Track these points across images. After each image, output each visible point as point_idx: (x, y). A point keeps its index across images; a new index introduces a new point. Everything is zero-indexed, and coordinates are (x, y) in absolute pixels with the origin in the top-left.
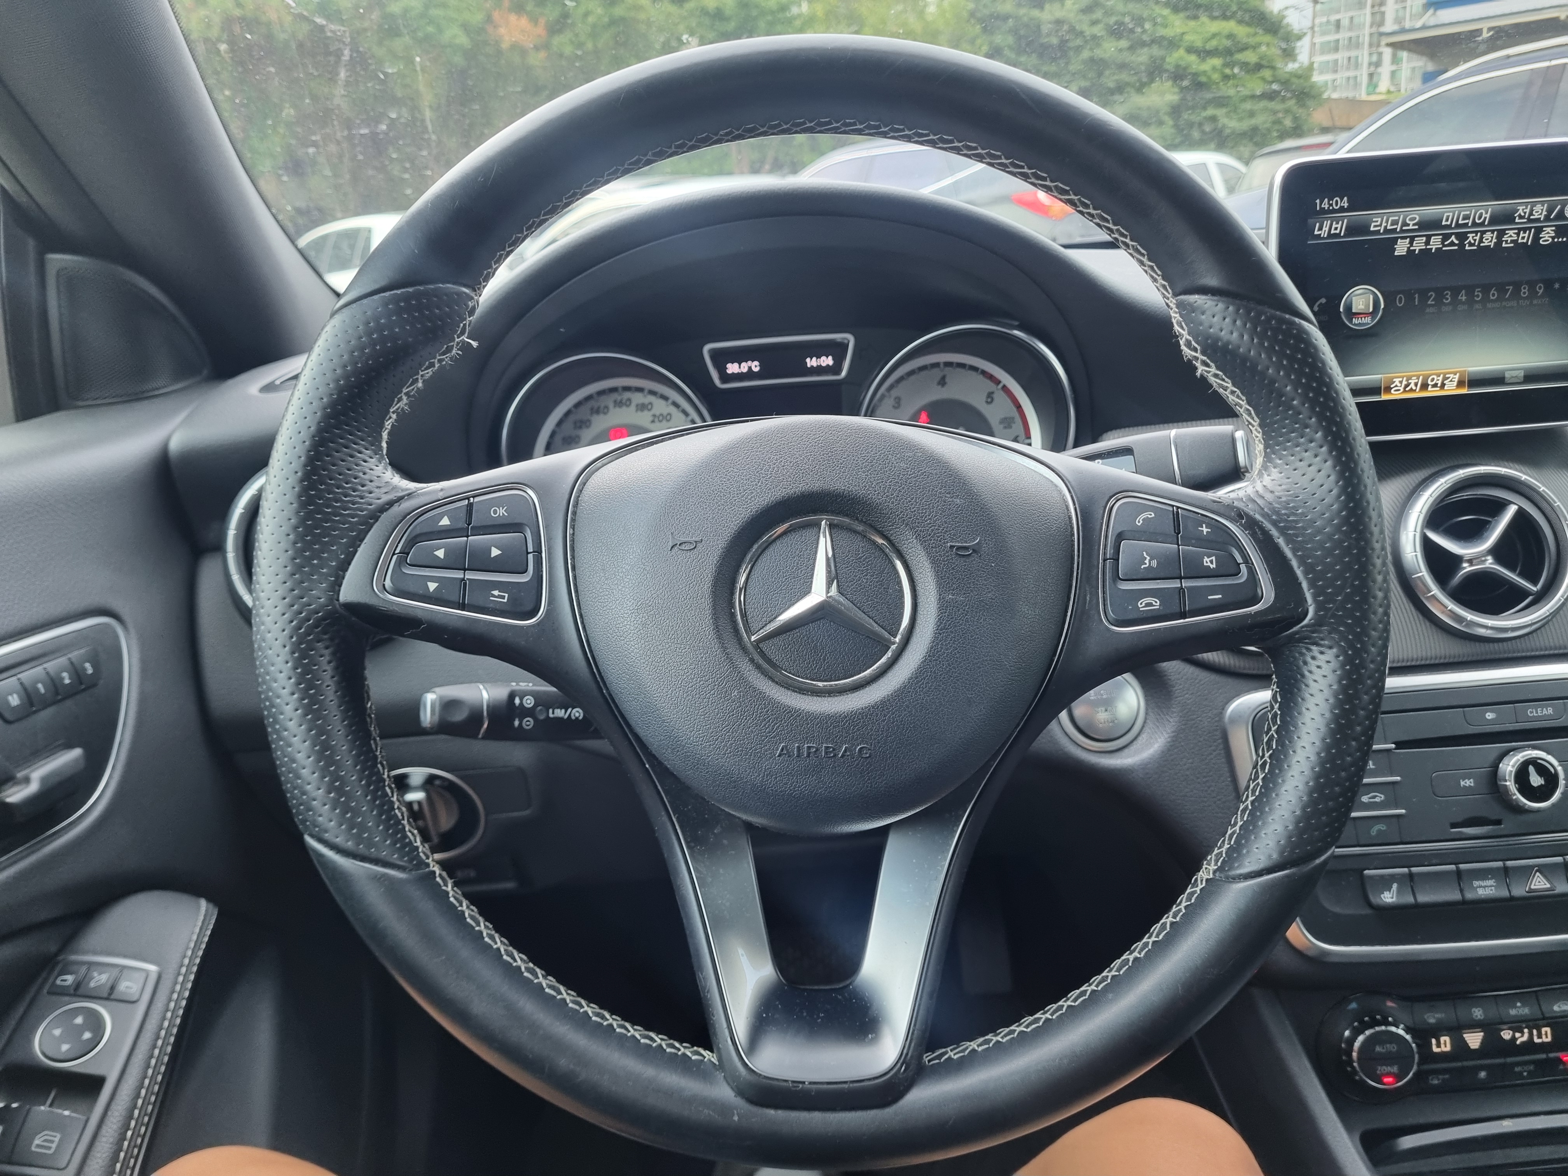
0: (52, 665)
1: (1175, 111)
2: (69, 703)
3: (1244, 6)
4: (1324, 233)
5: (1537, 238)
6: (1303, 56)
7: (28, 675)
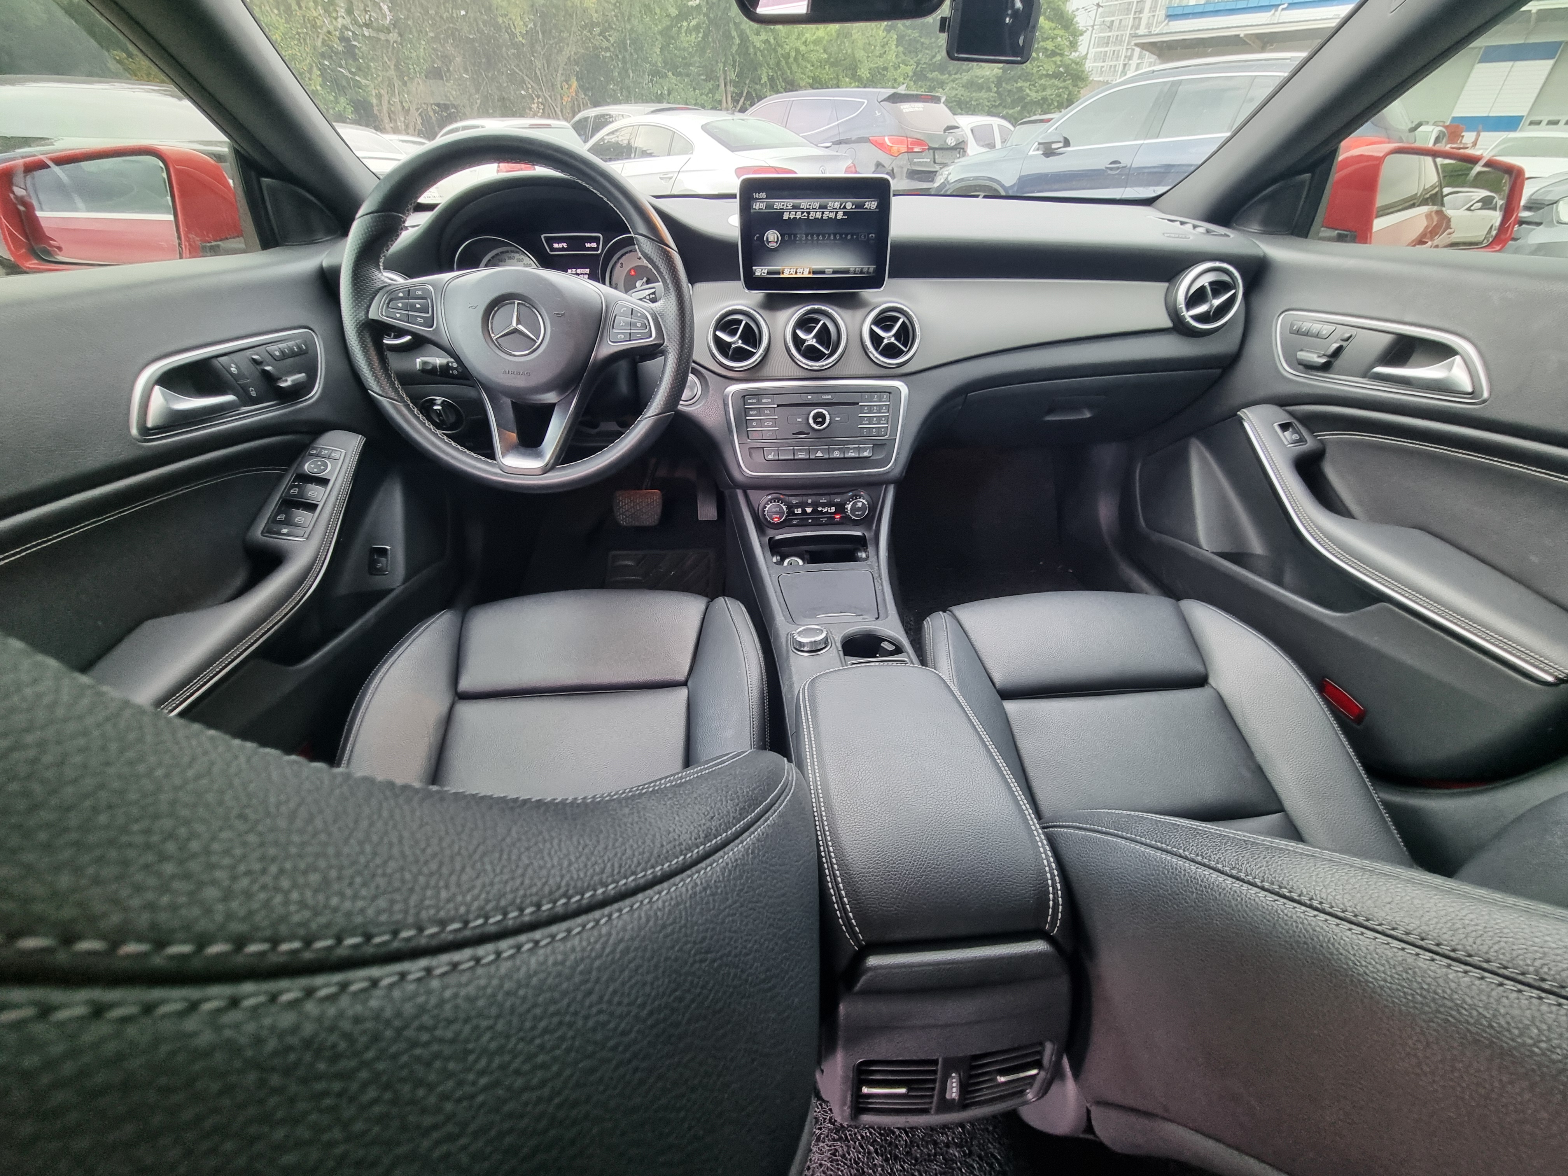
0: (290, 344)
1: (999, 81)
2: (297, 358)
3: (1052, 5)
4: (757, 207)
5: (836, 216)
6: (1082, 49)
7: (282, 346)
